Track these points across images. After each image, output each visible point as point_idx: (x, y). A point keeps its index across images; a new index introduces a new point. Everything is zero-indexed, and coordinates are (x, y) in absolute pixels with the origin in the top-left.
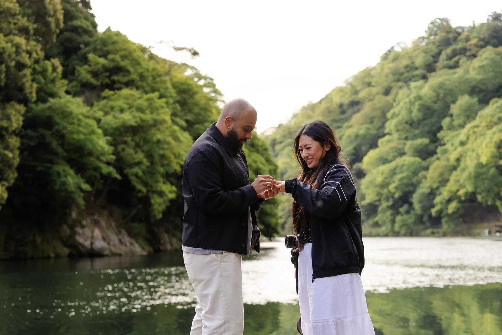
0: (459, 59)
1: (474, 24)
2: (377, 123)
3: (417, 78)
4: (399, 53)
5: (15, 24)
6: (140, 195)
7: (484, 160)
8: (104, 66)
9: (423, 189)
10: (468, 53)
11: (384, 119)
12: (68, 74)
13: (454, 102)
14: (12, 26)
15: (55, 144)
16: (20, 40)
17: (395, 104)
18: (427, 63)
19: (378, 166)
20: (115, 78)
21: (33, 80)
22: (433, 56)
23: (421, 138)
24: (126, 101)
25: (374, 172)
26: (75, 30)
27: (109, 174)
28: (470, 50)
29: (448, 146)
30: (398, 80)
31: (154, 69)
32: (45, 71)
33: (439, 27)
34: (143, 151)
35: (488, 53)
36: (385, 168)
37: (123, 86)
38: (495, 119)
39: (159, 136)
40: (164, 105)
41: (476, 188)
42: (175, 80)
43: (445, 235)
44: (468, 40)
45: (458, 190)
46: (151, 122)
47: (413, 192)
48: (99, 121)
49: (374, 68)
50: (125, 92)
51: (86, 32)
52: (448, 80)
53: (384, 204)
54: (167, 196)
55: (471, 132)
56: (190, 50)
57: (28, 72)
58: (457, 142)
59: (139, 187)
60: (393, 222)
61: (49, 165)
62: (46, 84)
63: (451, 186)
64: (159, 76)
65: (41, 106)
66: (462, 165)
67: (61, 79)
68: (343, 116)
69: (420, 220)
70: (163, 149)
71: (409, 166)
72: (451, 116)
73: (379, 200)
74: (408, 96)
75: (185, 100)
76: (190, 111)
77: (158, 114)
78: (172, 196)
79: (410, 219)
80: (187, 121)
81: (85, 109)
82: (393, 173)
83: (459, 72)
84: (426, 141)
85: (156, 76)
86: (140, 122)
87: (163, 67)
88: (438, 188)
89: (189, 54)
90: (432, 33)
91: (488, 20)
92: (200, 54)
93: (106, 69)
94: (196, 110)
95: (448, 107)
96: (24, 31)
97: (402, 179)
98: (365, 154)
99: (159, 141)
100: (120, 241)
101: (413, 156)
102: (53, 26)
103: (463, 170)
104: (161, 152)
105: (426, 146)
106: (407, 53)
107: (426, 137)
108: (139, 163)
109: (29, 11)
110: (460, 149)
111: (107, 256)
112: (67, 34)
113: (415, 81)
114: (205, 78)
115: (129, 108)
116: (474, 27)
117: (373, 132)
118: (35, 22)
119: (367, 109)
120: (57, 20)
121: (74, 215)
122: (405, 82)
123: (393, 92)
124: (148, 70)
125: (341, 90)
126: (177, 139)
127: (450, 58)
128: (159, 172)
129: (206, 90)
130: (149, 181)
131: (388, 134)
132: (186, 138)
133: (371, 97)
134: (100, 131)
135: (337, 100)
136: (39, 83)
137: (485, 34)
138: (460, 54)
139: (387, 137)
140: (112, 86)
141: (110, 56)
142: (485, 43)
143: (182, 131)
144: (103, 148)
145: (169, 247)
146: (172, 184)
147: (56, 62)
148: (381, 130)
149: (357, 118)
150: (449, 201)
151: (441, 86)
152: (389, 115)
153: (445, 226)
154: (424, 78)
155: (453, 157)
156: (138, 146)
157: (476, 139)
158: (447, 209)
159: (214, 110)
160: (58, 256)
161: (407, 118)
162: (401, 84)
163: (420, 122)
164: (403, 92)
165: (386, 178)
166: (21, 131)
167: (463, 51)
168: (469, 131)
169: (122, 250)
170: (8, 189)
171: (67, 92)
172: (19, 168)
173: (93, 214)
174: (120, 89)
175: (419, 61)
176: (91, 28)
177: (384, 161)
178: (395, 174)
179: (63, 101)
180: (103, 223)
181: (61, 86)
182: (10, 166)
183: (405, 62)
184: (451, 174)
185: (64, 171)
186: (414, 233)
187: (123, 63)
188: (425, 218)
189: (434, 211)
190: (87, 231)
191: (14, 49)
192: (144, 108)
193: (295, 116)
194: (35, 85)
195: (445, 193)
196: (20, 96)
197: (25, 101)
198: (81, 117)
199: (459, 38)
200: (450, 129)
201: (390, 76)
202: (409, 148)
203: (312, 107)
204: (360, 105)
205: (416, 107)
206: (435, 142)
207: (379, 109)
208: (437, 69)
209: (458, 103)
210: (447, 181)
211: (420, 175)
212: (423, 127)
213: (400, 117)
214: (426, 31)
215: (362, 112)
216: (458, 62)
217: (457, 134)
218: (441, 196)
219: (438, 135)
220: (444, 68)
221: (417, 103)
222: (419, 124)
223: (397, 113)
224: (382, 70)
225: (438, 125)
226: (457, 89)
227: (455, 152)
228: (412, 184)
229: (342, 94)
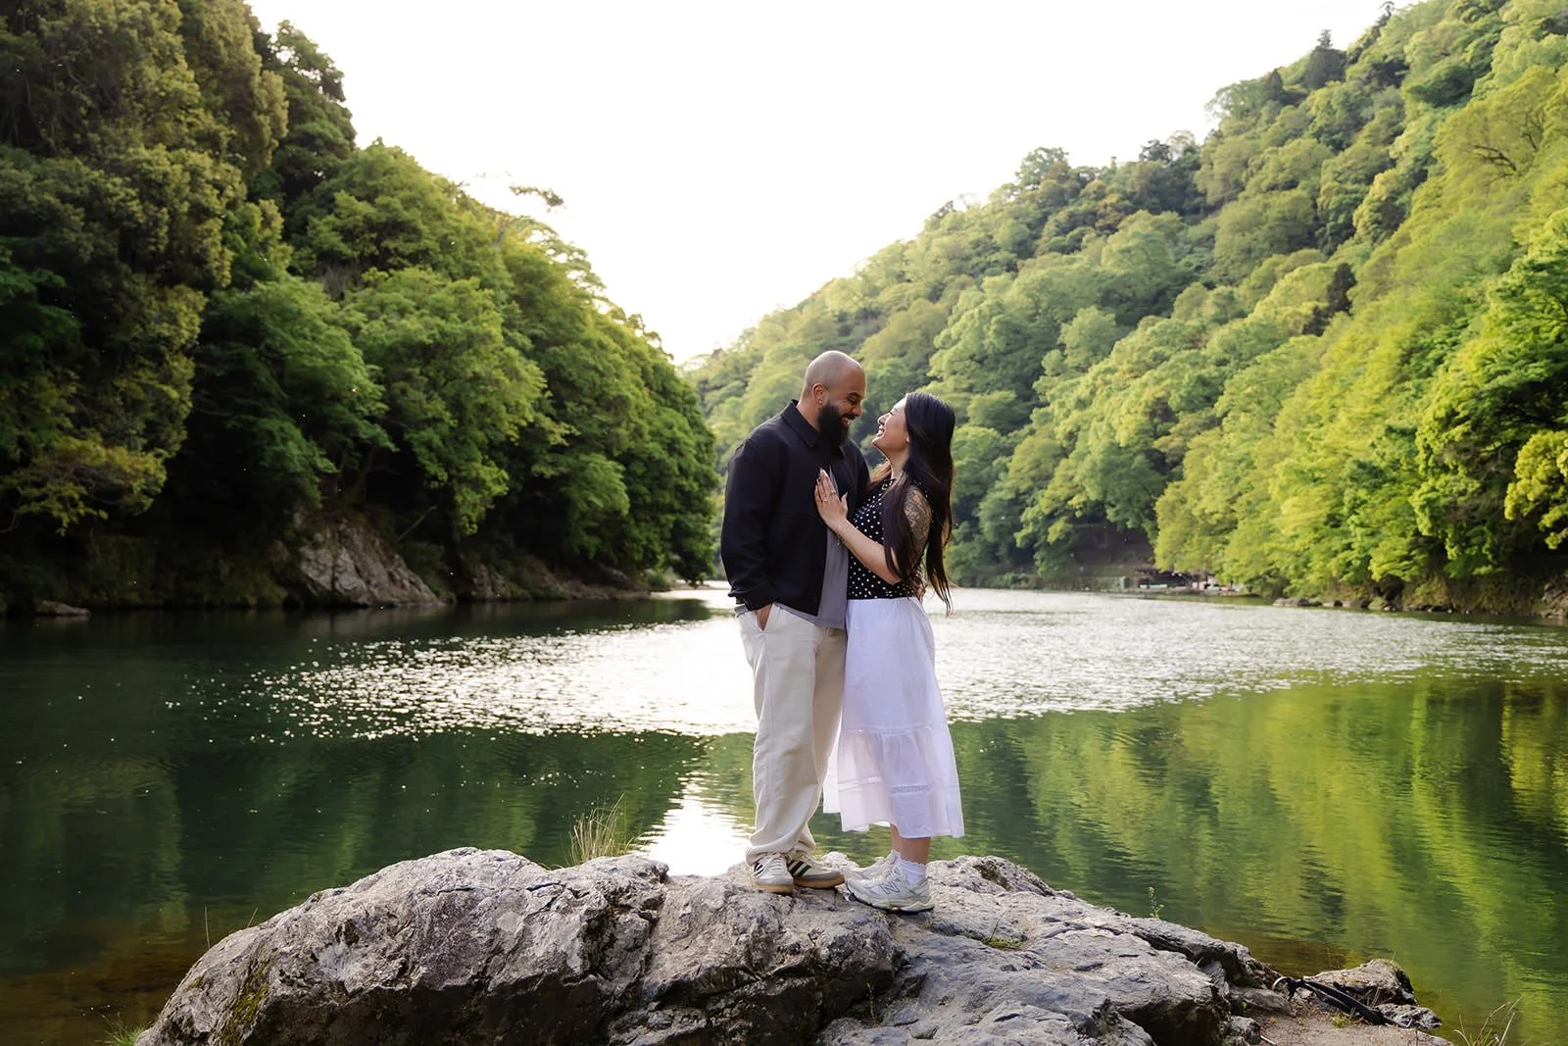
0: (1082, 234)
1: (1114, 163)
2: (913, 356)
3: (997, 269)
4: (963, 215)
5: (190, 125)
6: (435, 485)
7: (1122, 438)
8: (367, 219)
9: (1001, 492)
10: (1100, 223)
11: (928, 349)
12: (295, 231)
13: (1068, 320)
14: (186, 130)
15: (264, 374)
16: (201, 159)
17: (950, 319)
18: (1018, 238)
20: (390, 244)
21: (224, 242)
22: (1029, 225)
23: (1000, 389)
24: (411, 292)
26: (308, 140)
27: (374, 439)
28: (1103, 216)
29: (1053, 407)
30: (959, 271)
31: (469, 230)
32: (247, 223)
33: (1043, 167)
34: (444, 397)
35: (1140, 224)
37: (405, 262)
38: (1148, 358)
39: (478, 368)
40: (489, 303)
41: (1105, 493)
42: (511, 253)
43: (1039, 586)
44: (1100, 195)
45: (1071, 498)
46: (462, 338)
47: (981, 497)
48: (355, 331)
49: (912, 243)
50: (411, 273)
51: (331, 145)
52: (1060, 275)
54: (489, 489)
55: (1099, 382)
56: (545, 194)
57: (214, 225)
58: (1071, 402)
59: (433, 468)
61: (251, 418)
62: (249, 251)
63: (1056, 489)
64: (480, 244)
65: (240, 296)
66: (1079, 446)
67: (281, 242)
68: (844, 339)
69: (991, 553)
70: (484, 393)
71: (975, 445)
72: (1062, 347)
74: (977, 304)
75: (531, 294)
76: (542, 319)
77: (475, 323)
78: (499, 490)
79: (972, 551)
80: (534, 338)
81: (330, 308)
83: (1082, 259)
84: (1012, 395)
85: (474, 243)
86: (438, 337)
87: (487, 226)
88: (1029, 492)
89: (541, 201)
90: (1029, 178)
91: (1142, 156)
92: (565, 203)
93: (370, 225)
94: (553, 317)
95: (1058, 329)
96: (208, 141)
99: (476, 377)
100: (391, 575)
101: (982, 426)
102: (267, 131)
103: (1082, 457)
104: (482, 400)
105: (1010, 405)
106: (979, 217)
107: (1011, 389)
108: (435, 421)
109: (220, 100)
110: (1075, 414)
111: (365, 606)
112: (293, 149)
113: (993, 274)
114: (571, 251)
115: (418, 308)
116: (1113, 171)
117: (906, 373)
118: (231, 121)
119: (894, 325)
120: (276, 120)
121: (298, 520)
122: (973, 275)
123: (949, 293)
124: (458, 231)
125: (843, 285)
126: (513, 374)
127: (1063, 231)
128: (475, 440)
129: (572, 275)
130: (454, 457)
131: (934, 378)
132: (533, 374)
133: (904, 304)
134: (356, 354)
135: (834, 305)
136: (234, 248)
137: (1133, 184)
138: (1084, 223)
140: (382, 261)
141: (381, 200)
142: (1132, 204)
143: (524, 359)
144: (362, 388)
145: (489, 593)
146: (500, 465)
147: (271, 206)
148: (920, 371)
149: (873, 343)
150: (1051, 517)
151: (1044, 285)
152: (938, 341)
153: (1041, 568)
154: (1012, 268)
155: (1061, 430)
156: (433, 384)
157: (1108, 396)
158: (1046, 534)
159: (589, 319)
160: (263, 606)
161: (974, 348)
162: (964, 278)
163: (999, 356)
164: (968, 295)
166: (195, 346)
167: (1091, 218)
168: (1095, 379)
169: (395, 594)
170: (167, 463)
171: (291, 270)
172: (189, 423)
173: (338, 522)
174: (400, 267)
175: (1002, 234)
176: (341, 139)
179: (284, 287)
180: (358, 540)
181: (280, 256)
182: (172, 417)
183: (974, 235)
184: (1056, 465)
185: (282, 429)
186: (978, 581)
187: (406, 215)
188: (1003, 551)
189: (1019, 536)
190: (325, 555)
191: (187, 177)
192: (447, 308)
193: (748, 334)
194: (230, 254)
195: (1043, 502)
196: (196, 273)
197: (206, 285)
198: (320, 323)
199: (1082, 192)
200: (1058, 374)
201: (943, 262)
202: (975, 409)
203: (785, 318)
204: (881, 317)
205: (993, 327)
206: (1027, 398)
207: (919, 327)
208: (1038, 252)
209: (1076, 322)
210: (1049, 477)
211: (995, 463)
212: (1004, 368)
213: (959, 345)
214: (1017, 174)
215: (883, 332)
216: (1080, 240)
217: (1072, 385)
218: (1036, 508)
219: (1035, 385)
220: (1051, 250)
221: (994, 319)
222: (997, 361)
223: (954, 337)
224: (928, 249)
225: (1036, 365)
226: (1076, 294)
227: (1067, 421)
228: (978, 482)
229: (844, 293)
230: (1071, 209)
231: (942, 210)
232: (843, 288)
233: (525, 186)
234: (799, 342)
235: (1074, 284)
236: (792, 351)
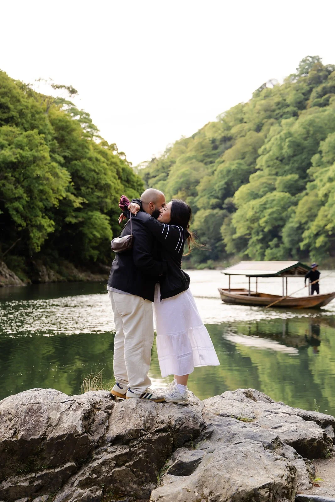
0: (329, 97)
2: (249, 159)
3: (288, 115)
4: (271, 90)
6: (20, 229)
9: (292, 223)
11: (256, 155)
13: (323, 139)
17: (266, 140)
18: (298, 100)
19: (249, 201)
22: (303, 94)
23: (291, 174)
24: (6, 138)
25: (245, 206)
29: (317, 182)
30: (270, 117)
31: (33, 107)
33: (310, 65)
34: (23, 187)
36: (256, 203)
37: (3, 123)
39: (39, 172)
40: (43, 141)
42: (53, 117)
45: (326, 225)
46: (31, 159)
47: (283, 226)
49: (246, 104)
50: (6, 128)
52: (318, 117)
53: (254, 238)
54: (46, 230)
56: (68, 88)
58: (325, 179)
59: (18, 220)
60: (263, 255)
63: (319, 221)
64: (38, 113)
66: (330, 200)
68: (215, 152)
69: (288, 253)
70: (42, 184)
71: (279, 201)
72: (321, 152)
73: (250, 234)
74: (279, 133)
75: (63, 136)
76: (68, 148)
77: (37, 151)
78: (50, 230)
79: (279, 252)
80: (65, 157)
82: (264, 207)
83: (329, 110)
84: (296, 176)
85: (35, 113)
86: (19, 158)
87: (42, 104)
88: (306, 223)
89: (67, 92)
90: (303, 71)
92: (78, 92)
94: (74, 147)
95: (318, 144)
97: (272, 213)
98: (237, 189)
99: (38, 177)
100: (1, 273)
101: (283, 191)
103: (331, 205)
104: (41, 187)
105: (296, 181)
106: (279, 91)
107: (296, 173)
108: (19, 198)
110: (328, 185)
113: (286, 118)
114: (81, 113)
115: (9, 145)
117: (245, 167)
119: (239, 144)
122: (276, 119)
123: (265, 128)
124: (27, 107)
125: (214, 125)
126: (56, 175)
127: (320, 96)
128: (38, 206)
129: (83, 125)
130: (28, 215)
131: (259, 169)
132: (64, 174)
133: (243, 134)
135: (210, 135)
138: (330, 92)
139: (258, 173)
143: (60, 167)
145: (47, 279)
146: (50, 218)
148: (252, 166)
149: (229, 153)
150: (317, 235)
151: (311, 123)
152: (260, 151)
153: (313, 260)
154: (295, 115)
155: (321, 192)
156: (18, 181)
158: (315, 243)
159: (91, 147)
161: (277, 154)
162: (272, 120)
163: (290, 157)
164: (275, 128)
165: (256, 213)
167: (333, 89)
169: (2, 281)
175: (290, 98)
177: (255, 196)
178: (265, 208)
183: (277, 99)
184: (319, 210)
187: (3, 100)
188: (294, 252)
189: (302, 245)
192: (23, 144)
193: (168, 150)
195: (313, 228)
199: (329, 77)
200: (319, 166)
201: (262, 112)
202: (279, 183)
203: (185, 142)
204: (232, 141)
205: (287, 144)
206: (304, 178)
207: (251, 145)
208: (308, 107)
209: (327, 140)
210: (316, 216)
211: (289, 209)
212: (293, 163)
213: (271, 153)
214: (297, 69)
215: (234, 148)
216: (328, 100)
217: (326, 171)
218: (310, 231)
219: (308, 171)
220: (314, 105)
221: (287, 140)
222: (289, 160)
223: (268, 149)
224: (254, 107)
225: (308, 162)
226: (327, 127)
227: (324, 188)
228: (281, 219)
229: (214, 129)
230: (324, 85)
231: (261, 88)
232: (214, 127)
233: (59, 84)
234: (193, 154)
235: (326, 122)
236: (190, 158)
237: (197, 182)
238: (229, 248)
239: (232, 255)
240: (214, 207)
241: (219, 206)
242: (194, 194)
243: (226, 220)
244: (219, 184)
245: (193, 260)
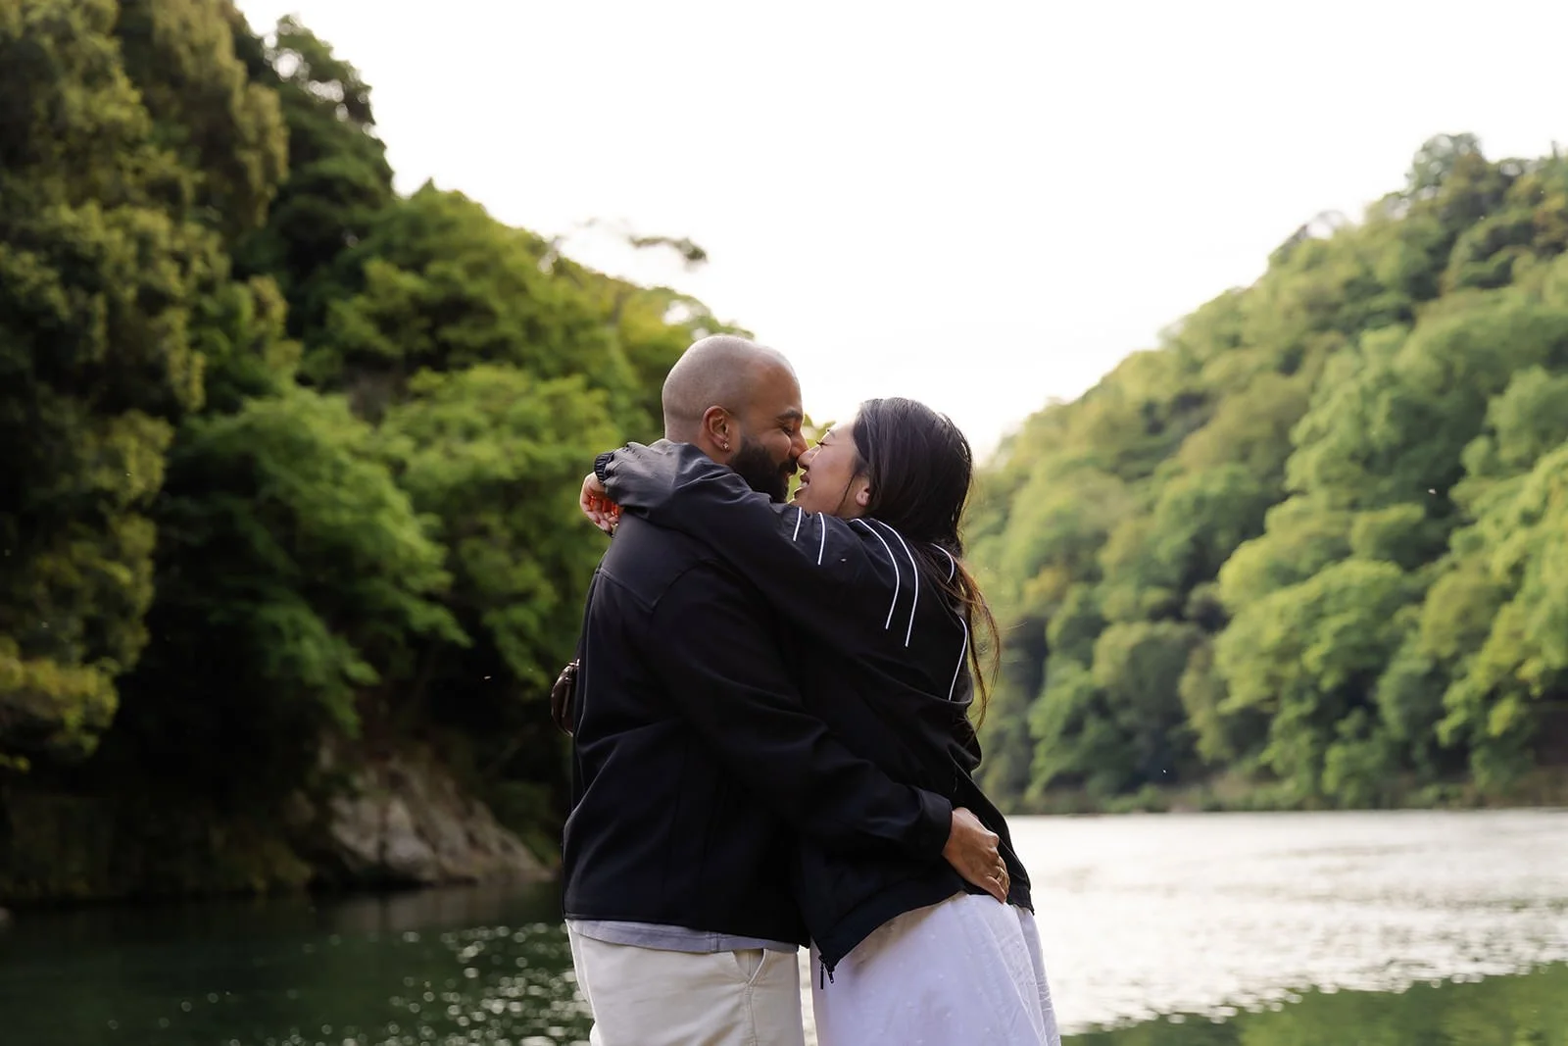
0: (1513, 259)
1: (1555, 152)
2: (1262, 460)
3: (1383, 319)
4: (1325, 243)
5: (137, 171)
6: (529, 695)
8: (415, 299)
9: (1411, 660)
10: (1540, 240)
11: (1282, 447)
12: (305, 323)
13: (1499, 390)
14: (129, 179)
15: (262, 540)
16: (153, 221)
17: (1315, 401)
18: (1414, 271)
19: (1267, 590)
20: (450, 333)
21: (195, 345)
22: (1428, 250)
23: (1400, 502)
24: (482, 404)
25: (1256, 610)
26: (327, 188)
27: (434, 630)
28: (1545, 229)
29: (1485, 528)
30: (1323, 327)
31: (568, 306)
32: (230, 315)
33: (1448, 161)
34: (539, 559)
36: (1290, 598)
37: (472, 358)
40: (600, 413)
42: (636, 337)
43: (1480, 803)
44: (1536, 197)
45: (1519, 664)
46: (562, 469)
47: (1378, 671)
48: (397, 468)
49: (1250, 291)
50: (482, 375)
51: (359, 193)
52: (1480, 323)
53: (1290, 712)
55: (1554, 483)
56: (678, 245)
57: (176, 319)
58: (1511, 512)
59: (528, 670)
60: (1318, 764)
61: (245, 606)
62: (235, 355)
63: (1497, 652)
64: (586, 325)
65: (223, 424)
66: (1530, 585)
67: (283, 338)
68: (1155, 441)
69: (1401, 757)
71: (1364, 591)
72: (1492, 433)
74: (1356, 374)
77: (580, 444)
79: (1371, 756)
81: (357, 433)
82: (1315, 613)
83: (1513, 299)
84: (1416, 511)
85: (576, 326)
86: (525, 468)
87: (597, 298)
88: (1455, 658)
89: (676, 258)
90: (1424, 178)
92: (710, 255)
93: (420, 306)
95: (1480, 407)
96: (164, 193)
97: (1344, 630)
98: (1227, 555)
100: (472, 840)
101: (1375, 559)
102: (256, 176)
103: (1534, 600)
105: (1417, 527)
106: (1351, 244)
107: (1412, 501)
108: (524, 597)
109: (181, 132)
110: (1521, 536)
111: (430, 885)
112: (301, 201)
113: (1378, 327)
115: (494, 426)
116: (1555, 161)
117: (1251, 487)
118: (203, 165)
119: (1228, 417)
120: (269, 160)
121: (326, 758)
122: (1347, 332)
123: (1310, 362)
124: (549, 308)
125: (1147, 361)
127: (1482, 255)
131: (1295, 492)
133: (1241, 381)
134: (399, 501)
135: (1136, 391)
136: (212, 351)
138: (1515, 242)
139: (1293, 505)
140: (440, 359)
141: (435, 268)
144: (412, 551)
147: (268, 287)
148: (1274, 482)
149: (1199, 446)
150: (1492, 697)
151: (1458, 341)
152: (1298, 434)
153: (1481, 776)
154: (1406, 317)
155: (1499, 560)
156: (520, 542)
158: (1486, 721)
160: (278, 889)
161: (1353, 441)
162: (1331, 337)
163: (1394, 452)
164: (1341, 362)
165: (1292, 630)
166: (158, 502)
167: (1524, 234)
168: (1548, 477)
169: (475, 865)
170: (121, 683)
171: (303, 380)
172: (154, 618)
173: (385, 756)
174: (464, 366)
175: (1388, 266)
176: (373, 182)
177: (1286, 576)
178: (1321, 616)
179: (288, 407)
180: (418, 784)
181: (282, 360)
182: (125, 611)
183: (1344, 272)
184: (1494, 615)
185: (293, 622)
186: (1385, 799)
187: (474, 289)
188: (1419, 752)
189: (1444, 729)
190: (368, 809)
191: (132, 249)
192: (537, 423)
193: (1007, 443)
194: (199, 360)
195: (1478, 673)
196: (156, 394)
197: (169, 409)
198: (344, 457)
199: (1510, 194)
200: (1488, 475)
201: (1299, 314)
202: (1363, 535)
203: (1061, 415)
204: (1206, 406)
205: (1383, 409)
206: (1443, 515)
207: (1268, 416)
208: (1445, 290)
209: (1511, 393)
210: (1484, 634)
211: (1398, 617)
212: (1405, 470)
213: (1331, 439)
214: (1407, 175)
215: (1213, 427)
216: (1509, 268)
217: (1512, 490)
218: (1468, 683)
219: (1453, 492)
220: (1465, 286)
221: (1383, 397)
222: (1392, 461)
223: (1322, 428)
224: (1275, 298)
225: (1452, 463)
226: (1509, 350)
227: (1507, 546)
228: (1374, 648)
229: (1151, 372)
230: (1493, 221)
231: (1293, 239)
232: (1149, 365)
234: (1085, 449)
235: (1505, 336)
236: (1076, 465)
237: (1101, 539)
238: (1209, 745)
239: (1218, 767)
240: (1156, 615)
241: (1172, 611)
242: (1093, 576)
243: (1197, 657)
244: (1171, 543)
245: (1095, 784)
